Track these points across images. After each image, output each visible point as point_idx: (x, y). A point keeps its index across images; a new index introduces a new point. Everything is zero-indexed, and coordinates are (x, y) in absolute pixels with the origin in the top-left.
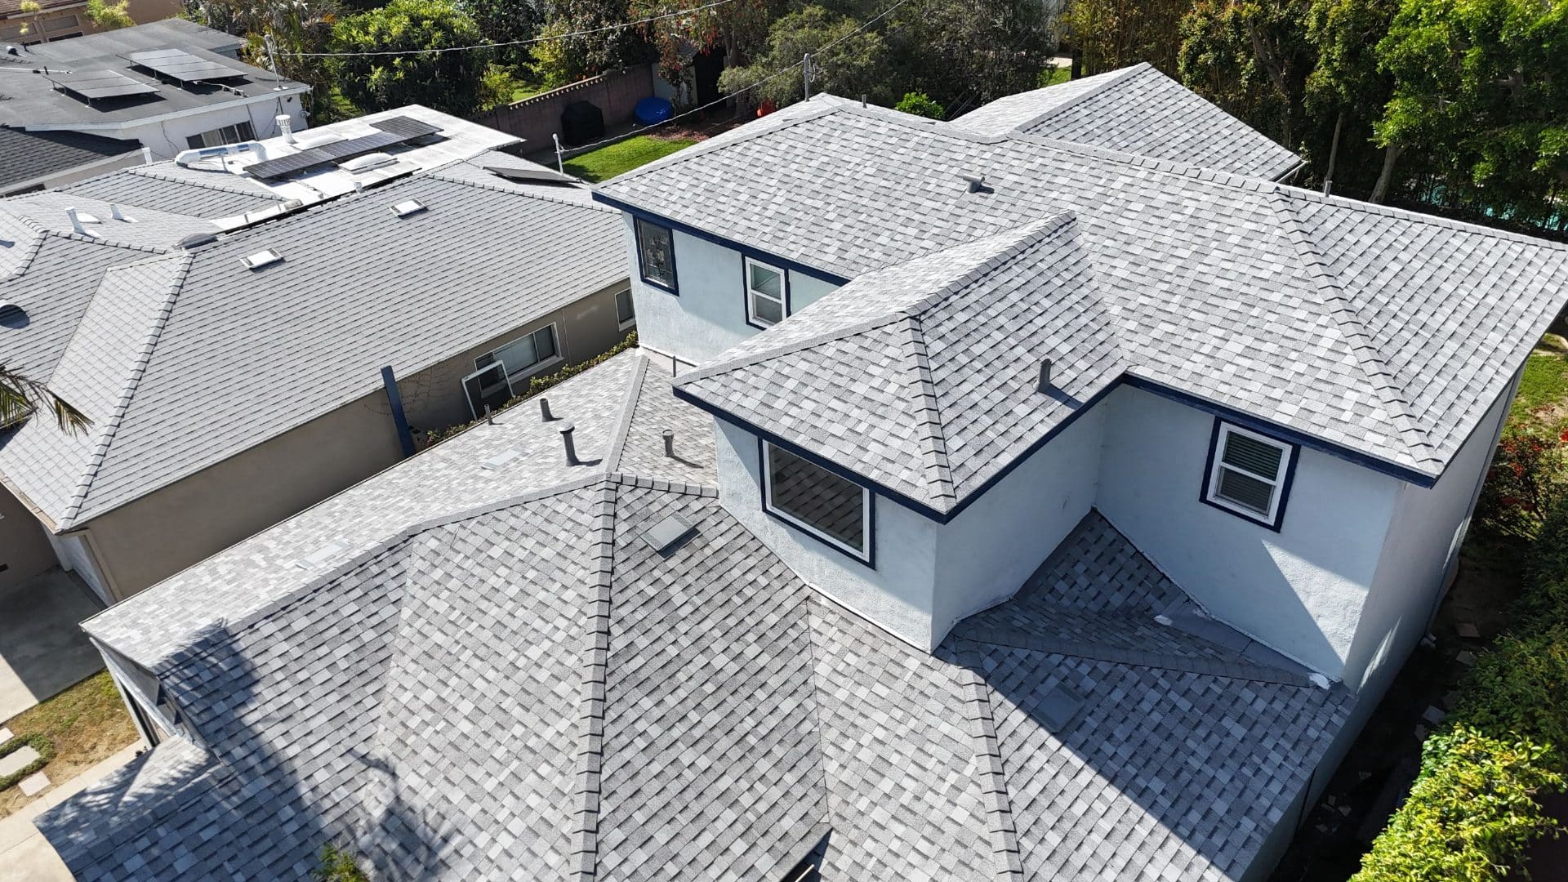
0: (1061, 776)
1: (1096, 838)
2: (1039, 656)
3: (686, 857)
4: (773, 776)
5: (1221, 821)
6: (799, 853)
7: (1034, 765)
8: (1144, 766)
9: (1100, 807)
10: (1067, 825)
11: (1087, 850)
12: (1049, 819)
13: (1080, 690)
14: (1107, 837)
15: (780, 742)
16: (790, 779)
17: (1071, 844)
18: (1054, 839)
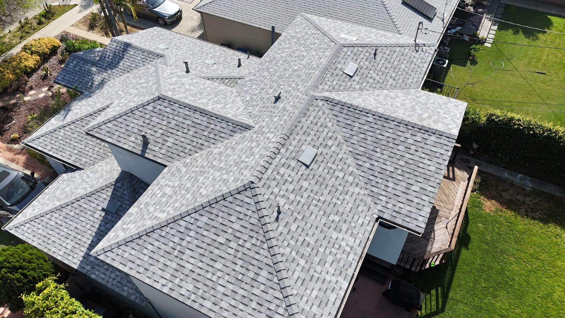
0: (90, 212)
1: (75, 225)
2: (127, 197)
3: (71, 142)
4: (95, 152)
5: (88, 260)
6: (77, 164)
7: (92, 204)
8: (100, 235)
9: (84, 224)
10: (77, 216)
11: (71, 223)
12: (77, 211)
13: (119, 212)
14: (76, 228)
15: (104, 150)
16: (95, 156)
17: (72, 219)
18: (72, 214)
